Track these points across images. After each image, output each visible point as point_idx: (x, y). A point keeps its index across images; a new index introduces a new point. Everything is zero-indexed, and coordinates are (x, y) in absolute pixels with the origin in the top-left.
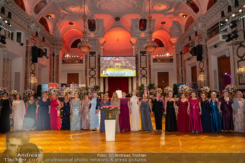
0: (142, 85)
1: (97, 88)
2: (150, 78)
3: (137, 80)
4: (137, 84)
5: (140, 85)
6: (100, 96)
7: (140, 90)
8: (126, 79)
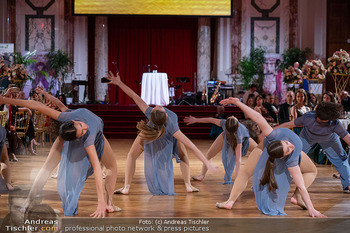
0: (258, 57)
1: (59, 62)
2: (292, 23)
3: (236, 30)
4: (236, 49)
5: (246, 52)
6: (75, 95)
7: (247, 75)
8: (187, 26)
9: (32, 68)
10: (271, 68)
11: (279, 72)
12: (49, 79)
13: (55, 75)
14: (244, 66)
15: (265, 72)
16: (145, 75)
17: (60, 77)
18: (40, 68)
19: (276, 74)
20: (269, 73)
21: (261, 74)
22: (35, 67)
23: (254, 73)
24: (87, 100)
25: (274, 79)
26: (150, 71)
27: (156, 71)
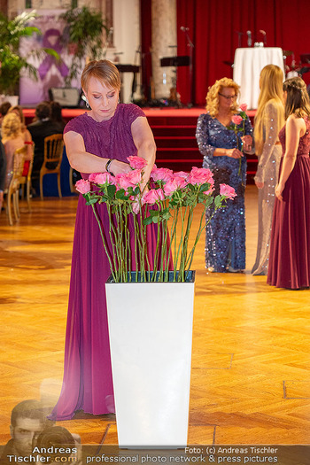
9: (39, 39)
12: (68, 60)
13: (79, 53)
16: (240, 53)
17: (88, 55)
18: (53, 40)
22: (43, 39)
24: (137, 96)
26: (250, 43)
27: (262, 44)
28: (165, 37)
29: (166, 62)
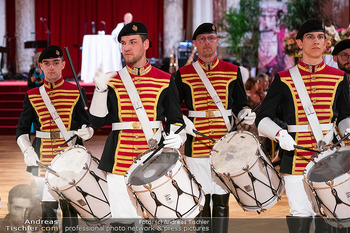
10: (270, 22)
11: (282, 28)
14: (231, 21)
15: (261, 28)
19: (278, 30)
20: (267, 30)
21: (256, 30)
23: (245, 30)
25: (275, 38)
26: (94, 31)
27: (103, 32)
28: (26, 25)
29: (28, 45)
